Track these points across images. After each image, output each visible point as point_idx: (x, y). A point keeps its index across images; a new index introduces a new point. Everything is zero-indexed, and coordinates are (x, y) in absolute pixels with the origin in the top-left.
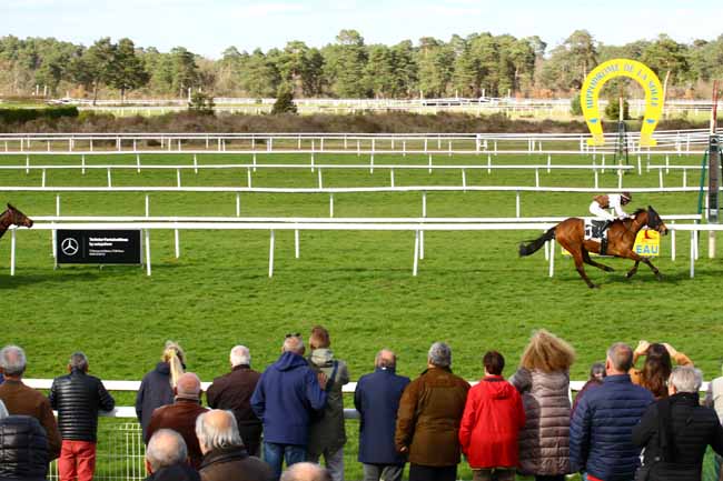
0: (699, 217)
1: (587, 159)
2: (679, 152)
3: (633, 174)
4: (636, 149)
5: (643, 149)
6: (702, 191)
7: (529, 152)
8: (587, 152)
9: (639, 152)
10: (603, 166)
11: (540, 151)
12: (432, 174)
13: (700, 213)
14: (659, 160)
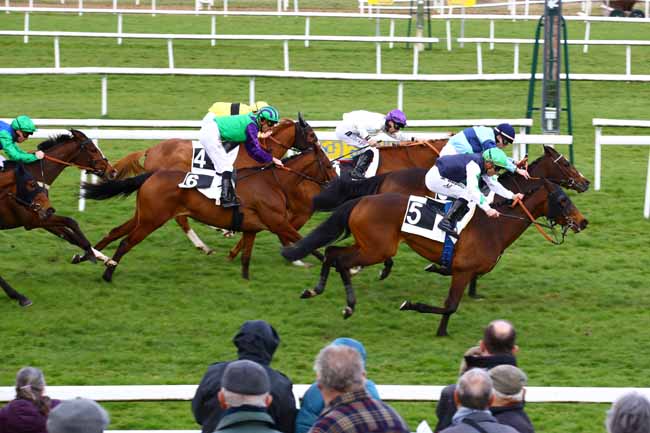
0: (529, 122)
1: (366, 26)
2: (514, 16)
3: (438, 51)
4: (446, 11)
5: (457, 11)
6: (533, 80)
7: (279, 13)
8: (370, 15)
9: (450, 16)
10: (391, 38)
11: (296, 13)
12: (122, 45)
13: (529, 116)
14: (480, 28)
